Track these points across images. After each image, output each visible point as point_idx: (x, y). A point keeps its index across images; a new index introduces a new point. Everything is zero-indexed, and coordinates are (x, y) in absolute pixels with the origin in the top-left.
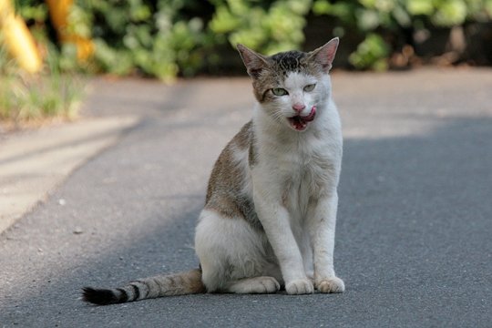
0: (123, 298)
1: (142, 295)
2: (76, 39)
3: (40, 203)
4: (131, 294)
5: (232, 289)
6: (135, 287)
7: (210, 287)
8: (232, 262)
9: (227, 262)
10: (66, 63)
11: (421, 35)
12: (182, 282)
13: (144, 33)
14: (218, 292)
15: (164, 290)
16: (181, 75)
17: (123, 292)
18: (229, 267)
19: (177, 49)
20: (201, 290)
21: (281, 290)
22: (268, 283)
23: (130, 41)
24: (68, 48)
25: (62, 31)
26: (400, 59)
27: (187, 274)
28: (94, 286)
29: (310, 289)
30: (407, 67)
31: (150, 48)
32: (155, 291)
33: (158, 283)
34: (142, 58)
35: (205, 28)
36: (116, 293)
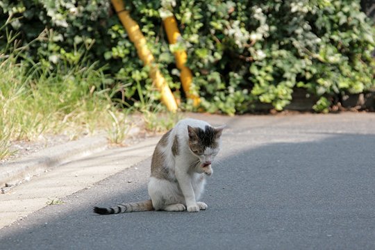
0: (113, 212)
1: (123, 211)
3: (127, 169)
4: (116, 210)
5: (166, 209)
6: (119, 208)
8: (164, 198)
9: (163, 197)
10: (188, 107)
11: (345, 98)
12: (143, 206)
13: (222, 94)
14: (160, 210)
15: (134, 209)
16: (237, 113)
17: (112, 209)
18: (164, 200)
19: (236, 102)
20: (152, 209)
22: (180, 207)
23: (217, 98)
24: (190, 101)
25: (188, 94)
27: (145, 202)
31: (224, 102)
32: (130, 209)
33: (131, 206)
34: (222, 105)
35: (249, 93)
36: (109, 210)
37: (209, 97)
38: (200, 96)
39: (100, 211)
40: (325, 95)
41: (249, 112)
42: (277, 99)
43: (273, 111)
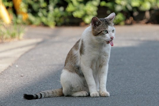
1: (43, 97)
2: (22, 13)
3: (10, 66)
4: (39, 96)
6: (41, 94)
7: (65, 94)
9: (71, 86)
10: (19, 21)
11: (136, 14)
12: (56, 93)
13: (44, 11)
15: (50, 95)
16: (56, 25)
17: (37, 96)
18: (71, 88)
19: (55, 17)
20: (62, 95)
22: (84, 93)
23: (40, 14)
24: (20, 16)
25: (18, 11)
26: (129, 21)
27: (58, 90)
28: (27, 94)
29: (98, 95)
30: (131, 24)
31: (46, 17)
32: (47, 95)
33: (48, 93)
34: (44, 20)
35: (65, 10)
36: (34, 96)
37: (34, 13)
38: (28, 12)
40: (122, 12)
42: (86, 15)
43: (82, 24)
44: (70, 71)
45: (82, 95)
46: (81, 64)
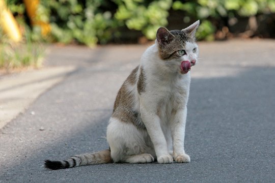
0: (67, 166)
1: (78, 164)
2: (41, 23)
3: (21, 114)
4: (71, 163)
5: (127, 161)
6: (74, 160)
7: (115, 160)
8: (127, 146)
9: (125, 146)
10: (35, 37)
11: (233, 21)
12: (100, 157)
13: (78, 20)
14: (120, 162)
15: (89, 161)
16: (99, 43)
17: (67, 162)
18: (126, 148)
19: (97, 29)
20: (110, 161)
21: (155, 161)
22: (148, 158)
23: (71, 25)
24: (37, 29)
25: (33, 19)
26: (221, 35)
27: (102, 153)
28: (51, 159)
29: (171, 160)
30: (225, 39)
31: (82, 29)
32: (85, 162)
33: (86, 158)
34: (78, 34)
35: (112, 18)
36: (63, 163)
37: (61, 23)
38: (51, 22)
39: (53, 165)
40: (209, 18)
41: (114, 41)
42: (148, 24)
43: (143, 40)
44: (122, 120)
45: (143, 160)
46: (141, 108)
